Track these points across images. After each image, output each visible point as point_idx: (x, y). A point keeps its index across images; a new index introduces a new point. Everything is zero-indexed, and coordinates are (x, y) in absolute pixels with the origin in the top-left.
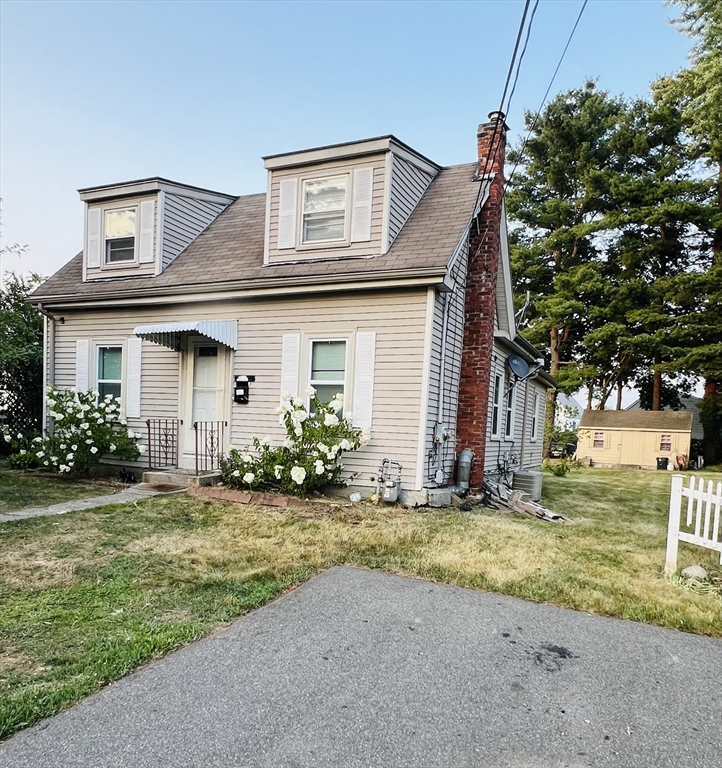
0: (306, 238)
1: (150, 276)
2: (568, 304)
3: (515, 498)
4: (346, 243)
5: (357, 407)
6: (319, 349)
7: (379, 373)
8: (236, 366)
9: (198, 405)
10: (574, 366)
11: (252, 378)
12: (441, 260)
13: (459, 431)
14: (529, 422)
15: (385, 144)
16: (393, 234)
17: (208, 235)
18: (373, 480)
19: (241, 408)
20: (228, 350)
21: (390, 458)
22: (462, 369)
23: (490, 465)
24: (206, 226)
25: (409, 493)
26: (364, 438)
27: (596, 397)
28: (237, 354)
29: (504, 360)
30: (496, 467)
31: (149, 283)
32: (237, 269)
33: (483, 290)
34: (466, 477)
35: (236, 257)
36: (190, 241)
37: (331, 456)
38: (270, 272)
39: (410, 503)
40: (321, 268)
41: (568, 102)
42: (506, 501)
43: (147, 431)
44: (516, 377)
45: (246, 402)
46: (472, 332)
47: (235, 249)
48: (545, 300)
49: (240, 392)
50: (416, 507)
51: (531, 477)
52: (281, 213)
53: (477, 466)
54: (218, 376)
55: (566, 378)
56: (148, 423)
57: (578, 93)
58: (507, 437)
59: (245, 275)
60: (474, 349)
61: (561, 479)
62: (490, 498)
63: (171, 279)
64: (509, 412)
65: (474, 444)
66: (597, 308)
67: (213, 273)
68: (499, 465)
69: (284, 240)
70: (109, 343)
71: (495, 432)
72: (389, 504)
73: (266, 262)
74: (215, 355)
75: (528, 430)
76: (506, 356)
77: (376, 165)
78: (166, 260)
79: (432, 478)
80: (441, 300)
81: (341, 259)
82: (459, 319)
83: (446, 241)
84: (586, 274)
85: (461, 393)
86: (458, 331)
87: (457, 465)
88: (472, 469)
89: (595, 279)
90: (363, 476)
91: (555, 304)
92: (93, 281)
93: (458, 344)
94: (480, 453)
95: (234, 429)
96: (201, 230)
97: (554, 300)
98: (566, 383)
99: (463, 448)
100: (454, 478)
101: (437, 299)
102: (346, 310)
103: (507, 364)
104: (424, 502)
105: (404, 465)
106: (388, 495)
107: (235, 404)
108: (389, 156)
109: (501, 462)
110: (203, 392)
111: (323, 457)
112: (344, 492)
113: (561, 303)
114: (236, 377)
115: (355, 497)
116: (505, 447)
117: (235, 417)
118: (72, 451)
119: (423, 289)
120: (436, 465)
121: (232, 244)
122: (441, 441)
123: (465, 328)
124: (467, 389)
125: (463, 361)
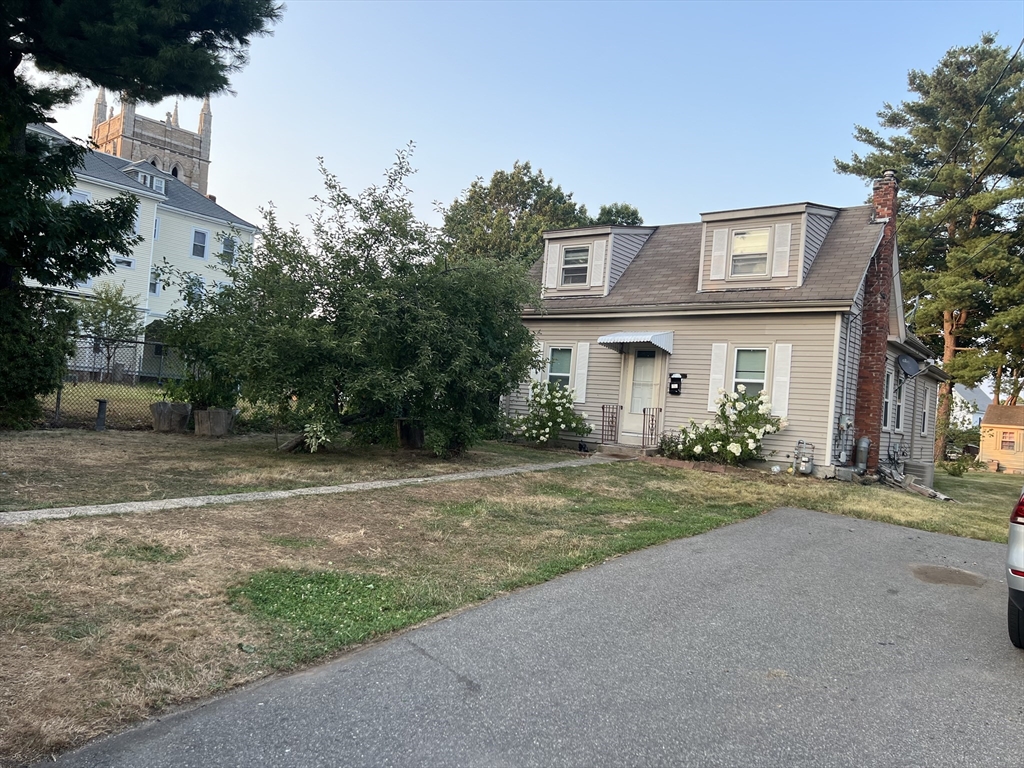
0: (733, 273)
1: (599, 297)
2: (965, 284)
3: (907, 482)
4: (768, 277)
5: (776, 402)
6: (742, 355)
7: (794, 375)
8: (672, 366)
9: (635, 395)
10: (974, 353)
11: (684, 376)
12: (847, 294)
13: (856, 422)
14: (919, 416)
15: (802, 208)
16: (807, 266)
17: (640, 262)
18: (788, 456)
19: (674, 399)
20: (665, 353)
21: (805, 440)
22: (860, 371)
23: (883, 454)
24: (636, 254)
25: (820, 468)
26: (784, 424)
27: (1004, 391)
28: (672, 357)
29: (893, 359)
30: (886, 457)
31: (601, 303)
32: (673, 293)
33: (878, 309)
34: (864, 459)
35: (671, 283)
36: (626, 267)
37: (759, 437)
38: (705, 298)
39: (820, 475)
40: (748, 295)
41: (961, 58)
42: (900, 482)
43: (601, 414)
44: (906, 375)
45: (678, 394)
46: (868, 342)
47: (668, 276)
48: (936, 278)
49: (675, 386)
50: (826, 478)
51: (923, 467)
52: (714, 254)
53: (873, 451)
54: (655, 375)
55: (965, 366)
56: (603, 408)
57: (973, 50)
58: (897, 430)
59: (683, 299)
60: (871, 355)
61: (956, 478)
62: (885, 479)
63: (618, 299)
64: (899, 406)
65: (870, 432)
66: (1002, 290)
67: (655, 296)
68: (889, 455)
69: (715, 272)
70: (560, 345)
71: (885, 425)
72: (803, 474)
73: (700, 289)
74: (653, 356)
75: (918, 423)
76: (895, 356)
77: (794, 221)
78: (613, 280)
79: (836, 457)
80: (845, 320)
81: (763, 289)
82: (858, 332)
83: (851, 277)
84: (989, 251)
85: (858, 390)
86: (857, 342)
87: (855, 451)
88: (869, 453)
89: (1000, 256)
90: (783, 454)
91: (949, 282)
92: (550, 299)
93: (857, 352)
94: (876, 440)
95: (667, 414)
96: (633, 257)
97: (948, 279)
98: (966, 373)
99: (860, 436)
100: (853, 459)
101: (843, 321)
102: (767, 327)
103: (897, 362)
104: (832, 475)
105: (817, 446)
106: (803, 468)
107: (669, 395)
108: (804, 216)
109: (892, 453)
110: (640, 385)
111: (753, 436)
112: (765, 465)
113: (956, 283)
114: (671, 375)
115: (776, 469)
116: (896, 439)
117: (669, 405)
118: (548, 426)
119: (834, 313)
120: (840, 448)
121: (664, 271)
122: (845, 428)
123: (863, 339)
124: (864, 387)
125: (860, 365)
